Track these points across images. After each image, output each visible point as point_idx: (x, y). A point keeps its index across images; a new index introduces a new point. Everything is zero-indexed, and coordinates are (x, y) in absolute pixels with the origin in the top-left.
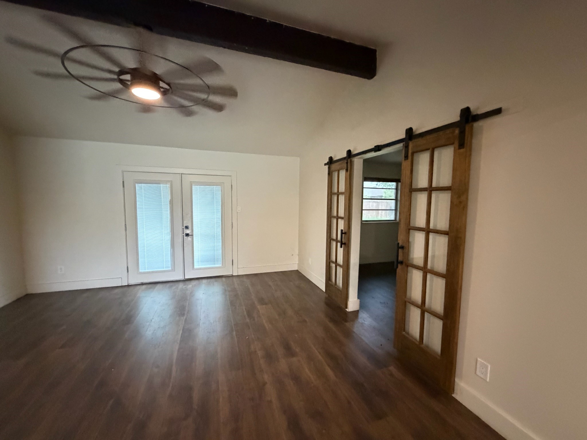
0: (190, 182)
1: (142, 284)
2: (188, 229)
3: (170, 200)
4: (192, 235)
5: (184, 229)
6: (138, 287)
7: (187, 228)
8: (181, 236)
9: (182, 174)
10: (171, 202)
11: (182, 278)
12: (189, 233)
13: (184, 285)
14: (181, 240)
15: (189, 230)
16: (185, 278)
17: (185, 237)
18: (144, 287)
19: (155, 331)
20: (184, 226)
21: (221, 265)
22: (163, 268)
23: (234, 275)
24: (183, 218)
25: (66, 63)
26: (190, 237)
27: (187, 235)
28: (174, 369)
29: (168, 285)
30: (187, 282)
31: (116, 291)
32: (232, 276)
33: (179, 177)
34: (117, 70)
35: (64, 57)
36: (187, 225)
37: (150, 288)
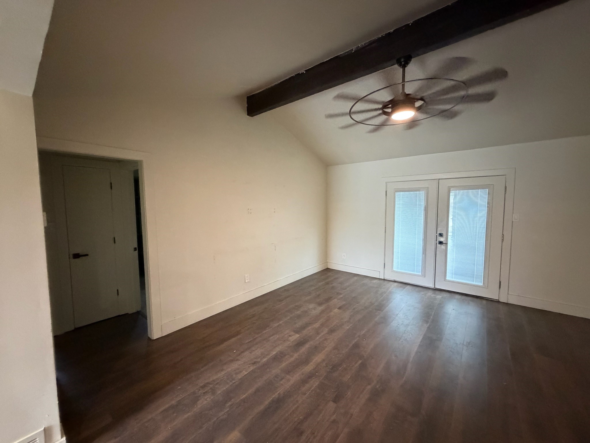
0: (448, 186)
1: (395, 281)
2: (443, 236)
3: (426, 206)
4: (446, 244)
5: (438, 236)
6: (391, 283)
7: (441, 235)
8: (434, 244)
9: (439, 179)
10: (426, 210)
11: (432, 286)
12: (443, 241)
13: (433, 294)
14: (433, 247)
15: (443, 238)
16: (435, 287)
17: (438, 245)
18: (396, 284)
19: (399, 326)
20: (438, 233)
21: (482, 284)
22: (414, 271)
23: (500, 301)
24: (438, 226)
25: (352, 116)
26: (444, 246)
27: (441, 243)
28: (409, 366)
29: (418, 289)
30: (437, 292)
31: (375, 281)
32: (498, 302)
33: (436, 182)
34: (380, 106)
35: (350, 113)
36: (442, 232)
37: (401, 287)
